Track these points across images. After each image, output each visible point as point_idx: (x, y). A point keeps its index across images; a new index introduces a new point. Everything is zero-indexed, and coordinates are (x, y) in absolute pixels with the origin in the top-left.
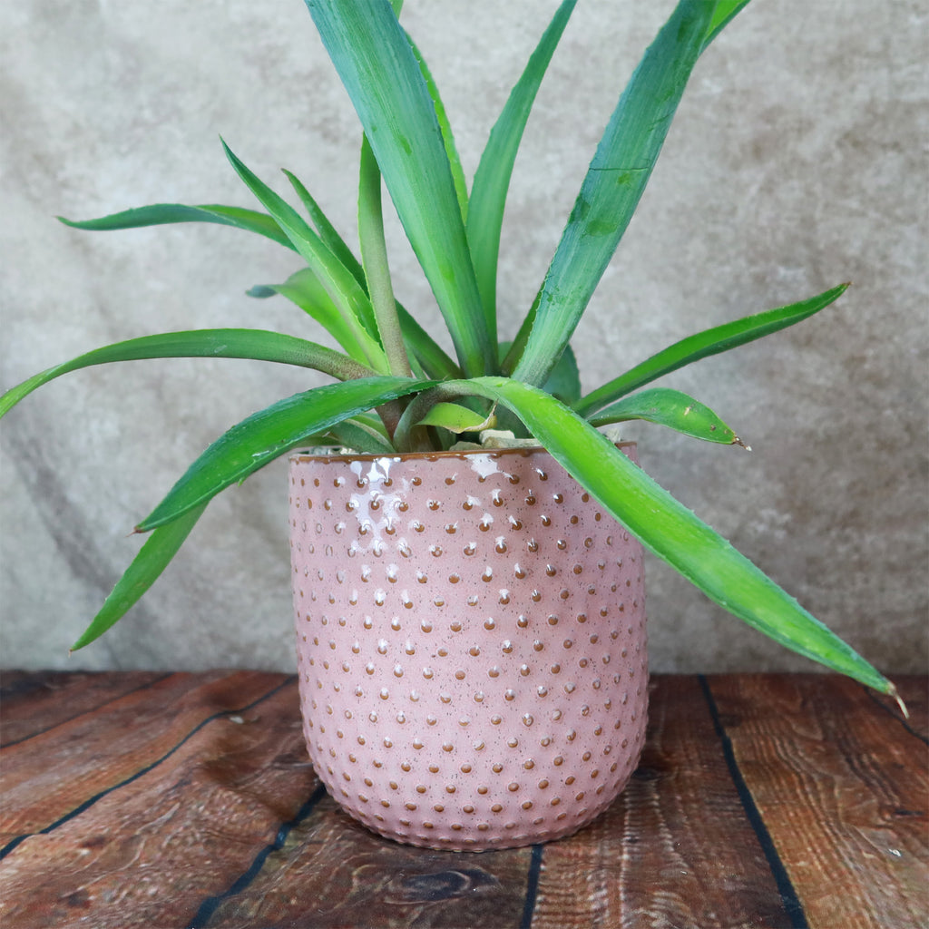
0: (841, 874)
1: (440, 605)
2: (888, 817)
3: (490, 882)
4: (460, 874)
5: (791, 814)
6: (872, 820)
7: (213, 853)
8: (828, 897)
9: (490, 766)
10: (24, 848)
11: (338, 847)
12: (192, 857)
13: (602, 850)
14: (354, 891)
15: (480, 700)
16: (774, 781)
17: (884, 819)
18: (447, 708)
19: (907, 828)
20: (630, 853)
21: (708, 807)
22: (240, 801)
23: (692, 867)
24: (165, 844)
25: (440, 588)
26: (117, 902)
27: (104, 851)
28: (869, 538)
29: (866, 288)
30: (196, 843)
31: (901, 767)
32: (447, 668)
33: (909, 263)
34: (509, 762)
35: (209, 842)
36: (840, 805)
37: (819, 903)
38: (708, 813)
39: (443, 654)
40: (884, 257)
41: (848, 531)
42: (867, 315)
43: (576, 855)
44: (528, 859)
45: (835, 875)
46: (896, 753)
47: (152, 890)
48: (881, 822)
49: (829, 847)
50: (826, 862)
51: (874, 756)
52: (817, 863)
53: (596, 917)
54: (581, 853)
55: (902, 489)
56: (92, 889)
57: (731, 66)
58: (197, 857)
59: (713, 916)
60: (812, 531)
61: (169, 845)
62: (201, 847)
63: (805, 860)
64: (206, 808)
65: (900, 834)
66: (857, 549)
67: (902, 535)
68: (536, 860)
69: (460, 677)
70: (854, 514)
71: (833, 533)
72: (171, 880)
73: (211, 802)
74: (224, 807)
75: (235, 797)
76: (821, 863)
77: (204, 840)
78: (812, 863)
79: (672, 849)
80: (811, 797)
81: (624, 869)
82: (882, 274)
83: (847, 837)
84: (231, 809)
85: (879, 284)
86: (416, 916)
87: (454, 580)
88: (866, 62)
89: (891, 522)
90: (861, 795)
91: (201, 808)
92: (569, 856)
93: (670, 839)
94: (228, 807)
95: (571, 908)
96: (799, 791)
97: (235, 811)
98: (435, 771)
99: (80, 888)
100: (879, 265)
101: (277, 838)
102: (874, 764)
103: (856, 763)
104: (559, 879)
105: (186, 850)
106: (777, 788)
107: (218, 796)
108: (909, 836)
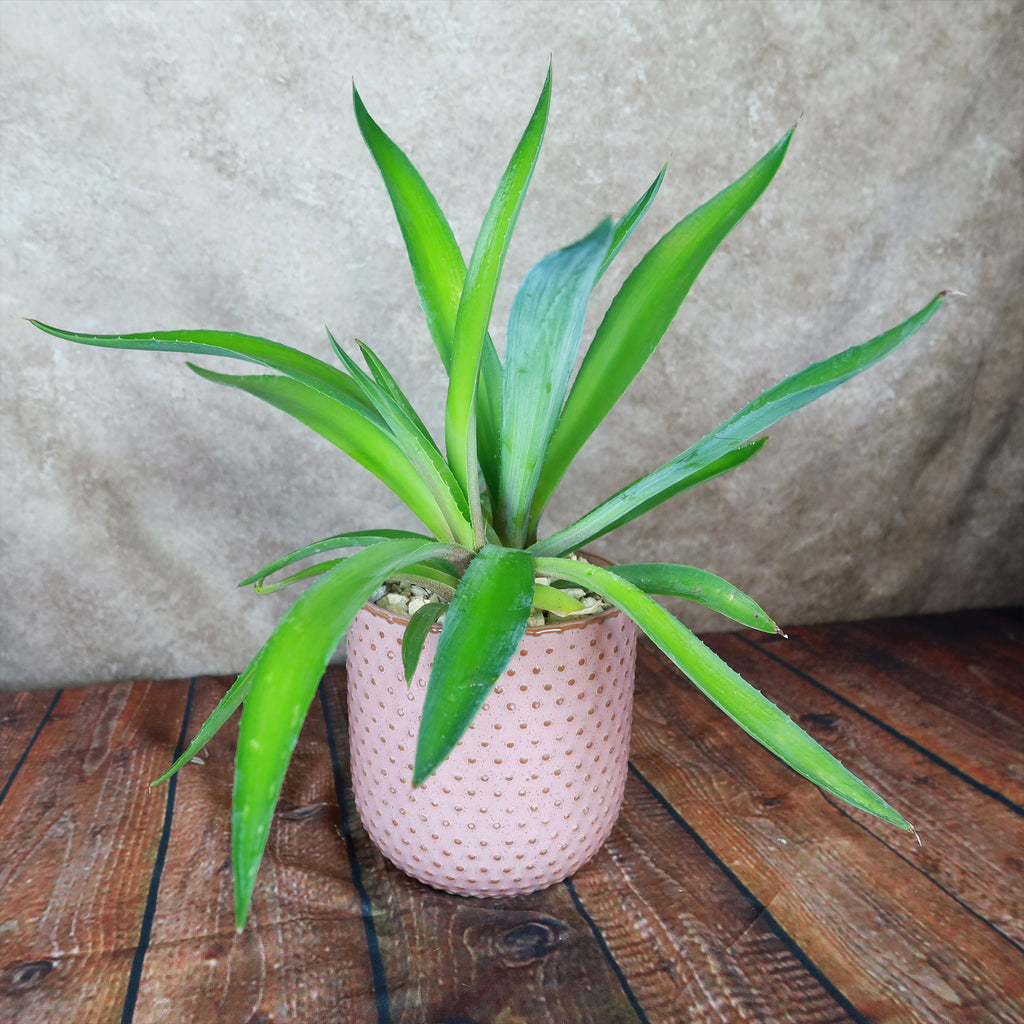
0: (772, 874)
1: (535, 743)
2: (761, 807)
3: (564, 929)
4: (537, 924)
5: (700, 812)
6: (751, 810)
7: (324, 938)
8: (777, 897)
9: (559, 847)
10: (151, 972)
11: (430, 916)
12: (311, 946)
13: (610, 875)
14: (474, 958)
15: (558, 805)
16: (666, 777)
17: (759, 809)
18: (534, 814)
19: (780, 818)
20: (628, 873)
21: (644, 814)
22: (306, 876)
23: (683, 885)
24: (280, 940)
25: (536, 730)
26: (295, 1015)
27: (230, 958)
28: (663, 544)
29: (689, 360)
30: (305, 932)
31: (732, 748)
32: (536, 787)
33: (722, 343)
34: (571, 840)
35: (314, 928)
36: (723, 797)
37: (774, 903)
38: (647, 820)
39: (534, 777)
40: (705, 337)
41: (650, 540)
42: (687, 381)
43: (595, 883)
44: (567, 897)
45: (768, 874)
46: (723, 734)
47: (314, 995)
48: (758, 812)
49: (750, 848)
50: (754, 861)
51: (711, 739)
52: (747, 862)
53: (653, 945)
54: (597, 881)
55: (690, 509)
56: (265, 1007)
57: (612, 161)
58: (315, 946)
59: (720, 927)
60: (624, 541)
61: (284, 940)
62: (311, 936)
63: (737, 858)
64: (280, 889)
65: (776, 823)
66: (653, 553)
67: (685, 542)
68: (575, 896)
69: (546, 791)
70: (655, 528)
71: (639, 542)
72: (322, 981)
73: (280, 881)
74: (295, 885)
75: (300, 873)
76: (751, 862)
77: (310, 928)
78: (744, 862)
79: (652, 865)
80: (699, 790)
81: (636, 892)
82: (701, 349)
83: (752, 834)
84: (303, 886)
85: (698, 358)
86: (542, 976)
87: (547, 724)
88: (714, 172)
89: (680, 532)
90: (733, 787)
91: (276, 890)
92: (591, 886)
93: (646, 855)
94: (298, 885)
95: (628, 940)
96: (688, 785)
97: (308, 888)
98: (520, 857)
99: (255, 1009)
100: (700, 342)
101: (363, 910)
102: (714, 747)
103: (703, 747)
104: (599, 911)
105: (302, 942)
106: (672, 783)
107: (283, 875)
108: (782, 824)
